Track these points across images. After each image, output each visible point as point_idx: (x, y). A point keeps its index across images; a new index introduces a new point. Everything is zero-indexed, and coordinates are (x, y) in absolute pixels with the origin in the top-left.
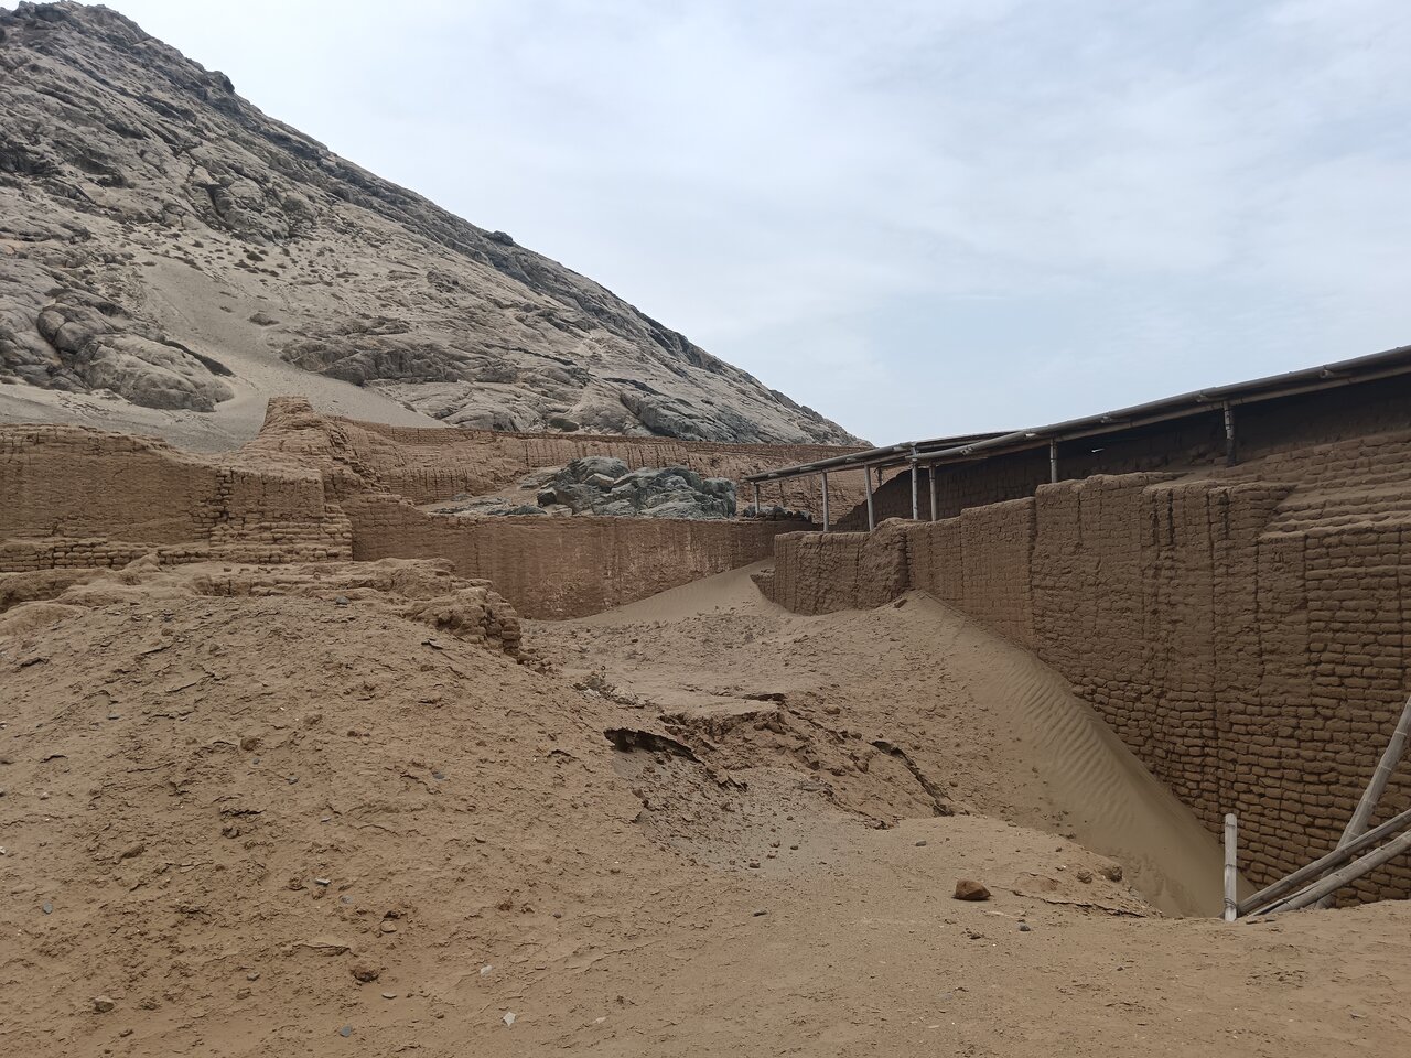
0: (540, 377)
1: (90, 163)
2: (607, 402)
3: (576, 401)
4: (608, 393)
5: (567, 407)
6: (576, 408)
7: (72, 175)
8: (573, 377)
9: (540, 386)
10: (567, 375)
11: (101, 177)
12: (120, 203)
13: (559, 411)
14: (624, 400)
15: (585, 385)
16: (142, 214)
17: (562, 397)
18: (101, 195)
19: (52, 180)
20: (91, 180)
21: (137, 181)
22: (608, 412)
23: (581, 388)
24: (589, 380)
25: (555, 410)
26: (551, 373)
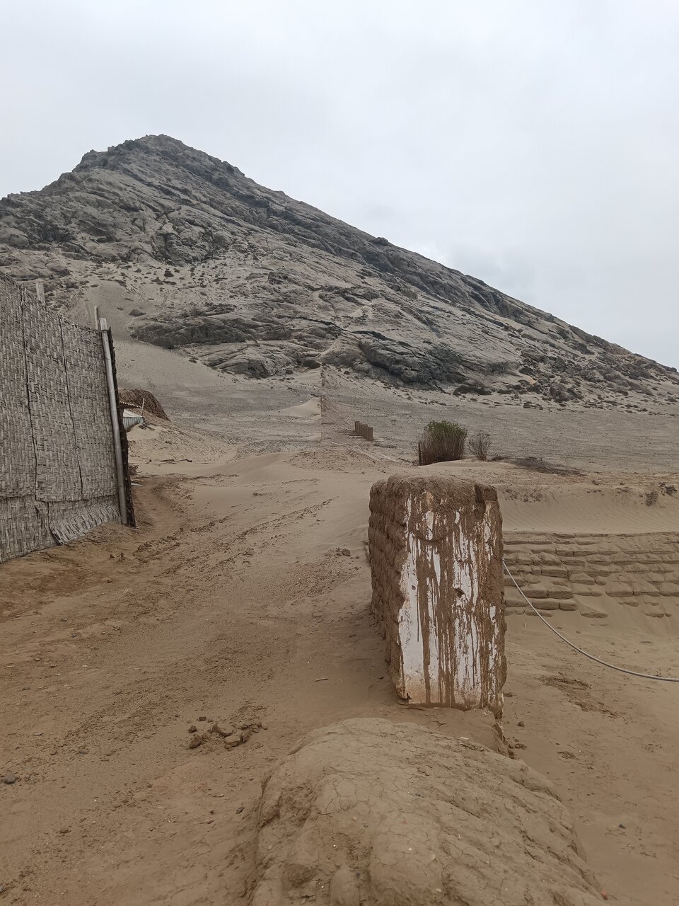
0: (306, 334)
1: (97, 230)
2: (348, 347)
3: (326, 349)
4: (350, 342)
5: (317, 353)
6: (323, 353)
7: (83, 239)
8: (329, 333)
9: (305, 341)
10: (324, 332)
11: (99, 237)
12: (105, 251)
13: (311, 356)
14: (360, 346)
15: (337, 337)
16: (114, 256)
17: (318, 347)
18: (95, 248)
19: (68, 243)
20: (93, 240)
21: (123, 237)
22: (345, 354)
23: (333, 339)
24: (339, 334)
25: (309, 355)
26: (313, 332)
